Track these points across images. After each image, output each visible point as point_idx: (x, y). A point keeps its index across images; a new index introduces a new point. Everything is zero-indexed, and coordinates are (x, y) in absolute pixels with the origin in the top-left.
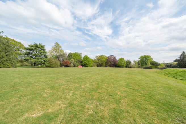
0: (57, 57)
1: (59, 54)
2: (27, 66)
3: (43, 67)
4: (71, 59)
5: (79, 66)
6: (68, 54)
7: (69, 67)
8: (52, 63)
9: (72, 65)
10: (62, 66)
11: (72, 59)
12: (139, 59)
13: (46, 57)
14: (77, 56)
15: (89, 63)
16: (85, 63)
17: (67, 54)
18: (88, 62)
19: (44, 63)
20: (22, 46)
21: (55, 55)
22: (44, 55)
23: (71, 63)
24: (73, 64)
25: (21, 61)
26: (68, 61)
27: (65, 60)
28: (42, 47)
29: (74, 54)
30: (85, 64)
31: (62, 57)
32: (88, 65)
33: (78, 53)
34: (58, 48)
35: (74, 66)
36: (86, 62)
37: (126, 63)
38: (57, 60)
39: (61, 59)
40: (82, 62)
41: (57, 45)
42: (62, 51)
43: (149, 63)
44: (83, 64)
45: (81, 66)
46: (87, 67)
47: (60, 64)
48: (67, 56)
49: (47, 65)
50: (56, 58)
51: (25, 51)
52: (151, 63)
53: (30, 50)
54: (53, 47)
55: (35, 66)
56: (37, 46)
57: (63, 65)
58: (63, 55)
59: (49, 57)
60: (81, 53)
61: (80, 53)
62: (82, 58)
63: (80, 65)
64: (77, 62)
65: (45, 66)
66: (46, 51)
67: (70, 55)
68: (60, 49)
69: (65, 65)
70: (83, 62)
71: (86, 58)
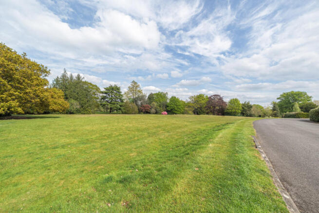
0: (135, 101)
1: (137, 96)
3: (119, 114)
4: (152, 102)
5: (163, 112)
6: (148, 95)
7: (149, 113)
8: (128, 109)
9: (153, 110)
10: (140, 111)
11: (154, 103)
12: (278, 99)
13: (122, 101)
14: (161, 96)
15: (177, 108)
17: (146, 96)
18: (177, 106)
19: (120, 109)
20: (98, 89)
21: (132, 97)
22: (120, 99)
23: (152, 107)
24: (155, 110)
26: (147, 105)
27: (145, 105)
28: (117, 89)
29: (157, 94)
30: (172, 109)
31: (140, 100)
32: (176, 111)
33: (162, 93)
34: (136, 88)
35: (156, 113)
36: (172, 106)
37: (241, 108)
38: (134, 104)
39: (139, 103)
41: (134, 83)
42: (140, 91)
43: (298, 108)
44: (169, 109)
45: (166, 113)
46: (174, 113)
47: (139, 110)
48: (147, 98)
49: (124, 111)
50: (133, 101)
51: (101, 95)
52: (301, 108)
53: (106, 93)
54: (129, 87)
55: (111, 112)
56: (113, 89)
57: (142, 111)
58: (142, 98)
59: (125, 101)
60: (167, 93)
61: (165, 93)
62: (168, 101)
63: (165, 111)
64: (160, 107)
65: (120, 112)
66: (122, 94)
67: (151, 97)
68: (138, 89)
69: (144, 110)
70: (168, 106)
71: (174, 99)
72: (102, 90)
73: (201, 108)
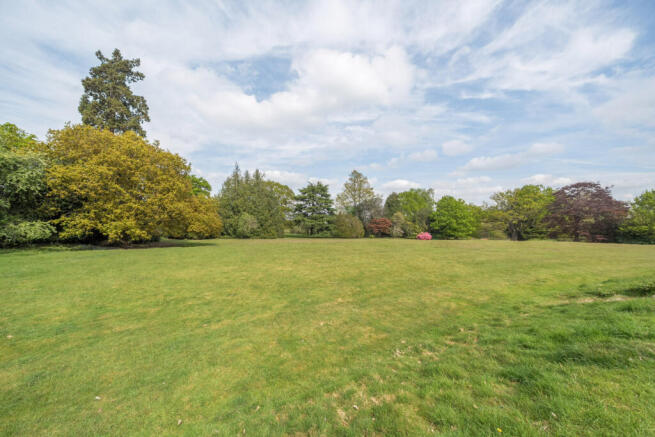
0: (358, 211)
1: (362, 201)
2: (300, 236)
3: (326, 237)
4: (394, 212)
5: (422, 235)
6: (385, 199)
7: (389, 236)
8: (343, 228)
9: (397, 230)
10: (368, 233)
11: (399, 214)
13: (332, 213)
14: (416, 199)
15: (458, 224)
16: (444, 224)
17: (382, 201)
18: (456, 217)
19: (327, 228)
20: (286, 190)
21: (352, 204)
22: (328, 209)
23: (395, 223)
24: (402, 229)
25: (289, 225)
26: (383, 219)
27: (378, 218)
28: (323, 189)
29: (407, 195)
30: (443, 228)
31: (369, 210)
32: (455, 230)
33: (419, 190)
34: (360, 185)
35: (405, 235)
36: (444, 219)
38: (356, 218)
39: (367, 215)
40: (430, 220)
41: (356, 175)
42: (369, 191)
44: (435, 226)
45: (429, 235)
46: (448, 237)
47: (365, 228)
48: (383, 204)
49: (334, 232)
50: (354, 213)
51: (295, 203)
53: (302, 199)
55: (312, 233)
56: (314, 190)
57: (372, 232)
58: (372, 204)
59: (337, 213)
60: (431, 190)
61: (427, 189)
62: (435, 208)
63: (425, 231)
64: (414, 221)
65: (329, 234)
66: (331, 198)
67: (393, 202)
68: (365, 186)
69: (376, 231)
70: (434, 221)
72: (297, 193)
73: (530, 222)
